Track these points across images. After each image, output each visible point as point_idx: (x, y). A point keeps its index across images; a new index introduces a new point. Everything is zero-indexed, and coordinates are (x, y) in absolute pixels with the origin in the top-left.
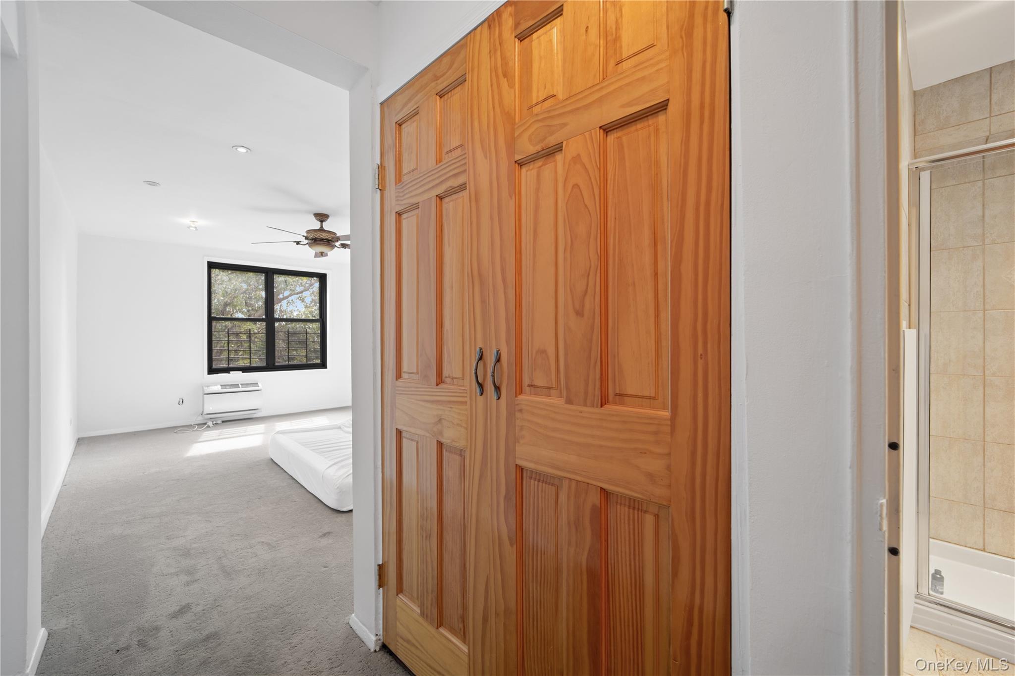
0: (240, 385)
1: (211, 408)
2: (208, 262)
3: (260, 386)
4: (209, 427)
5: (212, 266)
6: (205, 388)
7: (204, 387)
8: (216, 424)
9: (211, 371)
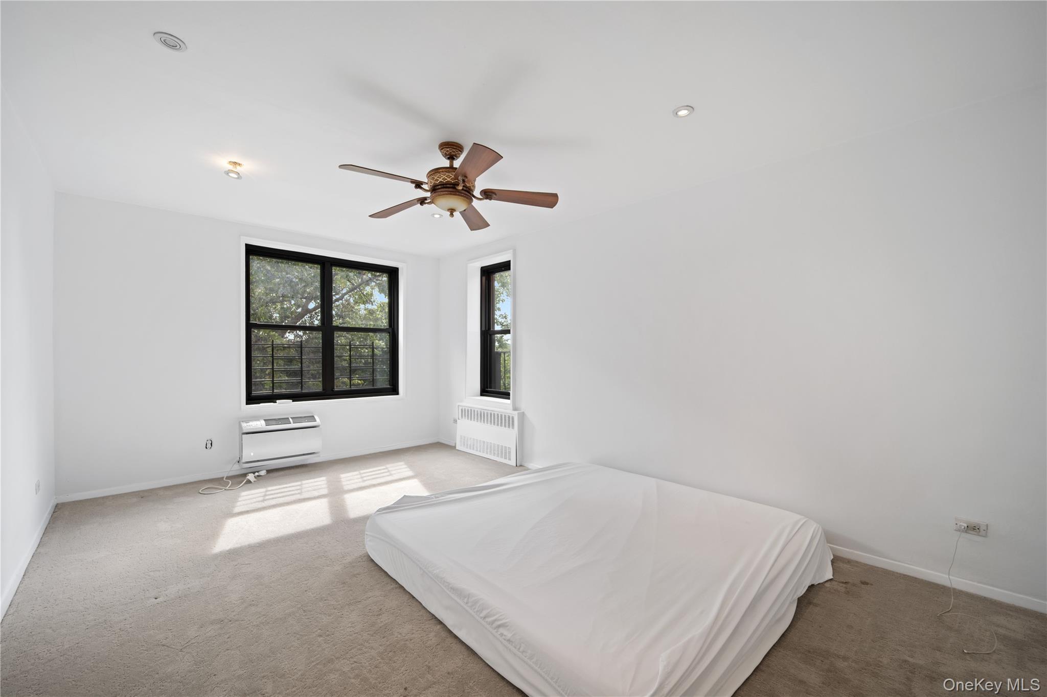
0: (291, 420)
1: (252, 454)
2: (246, 244)
3: (318, 421)
4: (249, 482)
5: (252, 251)
6: (244, 425)
7: (242, 423)
8: (258, 476)
9: (251, 399)
